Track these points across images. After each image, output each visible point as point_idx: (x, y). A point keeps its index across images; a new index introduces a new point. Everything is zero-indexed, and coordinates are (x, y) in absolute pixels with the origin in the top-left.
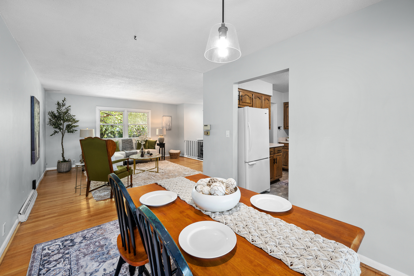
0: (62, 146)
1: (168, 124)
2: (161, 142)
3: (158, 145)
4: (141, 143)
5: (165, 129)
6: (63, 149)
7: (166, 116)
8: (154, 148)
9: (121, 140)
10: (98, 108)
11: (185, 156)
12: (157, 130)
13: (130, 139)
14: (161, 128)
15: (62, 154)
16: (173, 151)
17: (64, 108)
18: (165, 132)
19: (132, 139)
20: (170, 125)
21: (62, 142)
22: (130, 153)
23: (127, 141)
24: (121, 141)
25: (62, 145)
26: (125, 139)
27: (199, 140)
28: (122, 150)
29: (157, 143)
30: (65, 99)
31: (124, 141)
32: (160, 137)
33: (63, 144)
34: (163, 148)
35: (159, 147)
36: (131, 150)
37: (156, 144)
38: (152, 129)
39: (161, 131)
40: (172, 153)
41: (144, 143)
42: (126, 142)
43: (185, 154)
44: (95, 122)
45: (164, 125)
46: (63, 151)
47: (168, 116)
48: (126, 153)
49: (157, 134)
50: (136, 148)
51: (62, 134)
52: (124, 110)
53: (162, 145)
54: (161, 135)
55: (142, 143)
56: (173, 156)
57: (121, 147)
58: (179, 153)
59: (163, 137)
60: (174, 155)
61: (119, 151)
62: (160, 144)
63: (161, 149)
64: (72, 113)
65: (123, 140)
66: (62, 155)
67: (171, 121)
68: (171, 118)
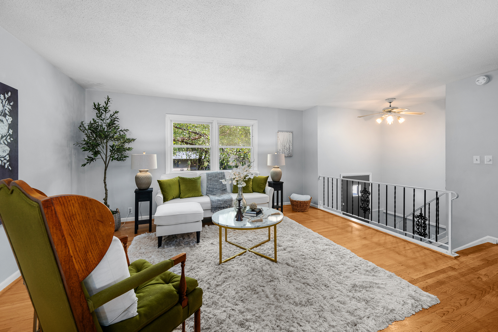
0: (105, 185)
1: (288, 146)
2: (276, 179)
3: (270, 185)
4: (237, 184)
5: (283, 156)
6: (106, 190)
7: (283, 131)
8: (264, 192)
9: (206, 175)
10: (169, 117)
11: (319, 207)
12: (269, 156)
13: (221, 173)
14: (276, 154)
15: (104, 199)
16: (297, 197)
17: (108, 115)
18: (283, 161)
19: (224, 173)
20: (291, 147)
21: (105, 178)
22: (219, 201)
23: (215, 177)
24: (206, 177)
25: (105, 183)
26: (212, 173)
27: (345, 176)
28: (207, 194)
29: (268, 181)
30: (108, 99)
31: (210, 178)
32: (273, 170)
33: (107, 181)
34: (280, 192)
35: (273, 189)
36: (222, 194)
37: (267, 183)
38: (259, 155)
39: (276, 158)
40: (295, 201)
41: (244, 186)
42: (213, 179)
43: (320, 202)
44: (164, 142)
45: (280, 147)
46: (106, 194)
47: (287, 132)
48: (212, 202)
49: (269, 164)
50: (231, 190)
51: (105, 163)
52: (211, 121)
53: (277, 185)
54: (276, 166)
55: (239, 186)
56: (297, 206)
57: (204, 187)
58: (310, 201)
59: (279, 170)
60: (300, 205)
61: (202, 196)
62: (274, 184)
63: (276, 192)
64: (122, 124)
65: (208, 175)
66: (104, 201)
67: (291, 141)
68: (293, 135)
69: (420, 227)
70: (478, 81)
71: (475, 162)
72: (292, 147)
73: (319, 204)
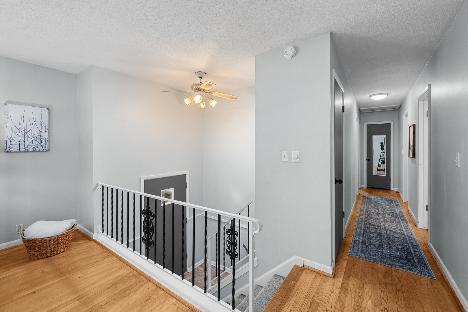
1: (34, 131)
7: (20, 103)
20: (45, 134)
43: (99, 227)
45: (11, 134)
47: (34, 106)
67: (46, 123)
68: (49, 112)
69: (231, 245)
70: (286, 52)
71: (283, 160)
72: (47, 134)
73: (95, 230)
